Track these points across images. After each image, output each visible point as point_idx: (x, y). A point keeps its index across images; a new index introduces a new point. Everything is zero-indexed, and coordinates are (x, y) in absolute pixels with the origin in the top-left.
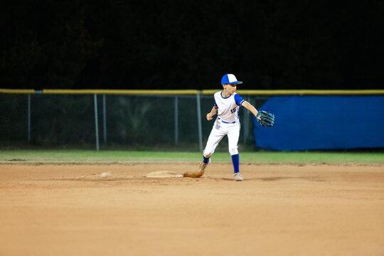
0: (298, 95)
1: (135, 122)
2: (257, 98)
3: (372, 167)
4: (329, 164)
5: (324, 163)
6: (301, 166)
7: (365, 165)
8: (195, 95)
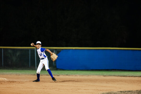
0: (72, 49)
1: (14, 59)
2: (57, 50)
3: (85, 77)
4: (69, 75)
5: (67, 75)
6: (58, 76)
7: (83, 76)
8: (34, 49)
